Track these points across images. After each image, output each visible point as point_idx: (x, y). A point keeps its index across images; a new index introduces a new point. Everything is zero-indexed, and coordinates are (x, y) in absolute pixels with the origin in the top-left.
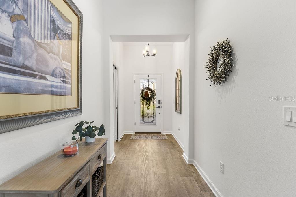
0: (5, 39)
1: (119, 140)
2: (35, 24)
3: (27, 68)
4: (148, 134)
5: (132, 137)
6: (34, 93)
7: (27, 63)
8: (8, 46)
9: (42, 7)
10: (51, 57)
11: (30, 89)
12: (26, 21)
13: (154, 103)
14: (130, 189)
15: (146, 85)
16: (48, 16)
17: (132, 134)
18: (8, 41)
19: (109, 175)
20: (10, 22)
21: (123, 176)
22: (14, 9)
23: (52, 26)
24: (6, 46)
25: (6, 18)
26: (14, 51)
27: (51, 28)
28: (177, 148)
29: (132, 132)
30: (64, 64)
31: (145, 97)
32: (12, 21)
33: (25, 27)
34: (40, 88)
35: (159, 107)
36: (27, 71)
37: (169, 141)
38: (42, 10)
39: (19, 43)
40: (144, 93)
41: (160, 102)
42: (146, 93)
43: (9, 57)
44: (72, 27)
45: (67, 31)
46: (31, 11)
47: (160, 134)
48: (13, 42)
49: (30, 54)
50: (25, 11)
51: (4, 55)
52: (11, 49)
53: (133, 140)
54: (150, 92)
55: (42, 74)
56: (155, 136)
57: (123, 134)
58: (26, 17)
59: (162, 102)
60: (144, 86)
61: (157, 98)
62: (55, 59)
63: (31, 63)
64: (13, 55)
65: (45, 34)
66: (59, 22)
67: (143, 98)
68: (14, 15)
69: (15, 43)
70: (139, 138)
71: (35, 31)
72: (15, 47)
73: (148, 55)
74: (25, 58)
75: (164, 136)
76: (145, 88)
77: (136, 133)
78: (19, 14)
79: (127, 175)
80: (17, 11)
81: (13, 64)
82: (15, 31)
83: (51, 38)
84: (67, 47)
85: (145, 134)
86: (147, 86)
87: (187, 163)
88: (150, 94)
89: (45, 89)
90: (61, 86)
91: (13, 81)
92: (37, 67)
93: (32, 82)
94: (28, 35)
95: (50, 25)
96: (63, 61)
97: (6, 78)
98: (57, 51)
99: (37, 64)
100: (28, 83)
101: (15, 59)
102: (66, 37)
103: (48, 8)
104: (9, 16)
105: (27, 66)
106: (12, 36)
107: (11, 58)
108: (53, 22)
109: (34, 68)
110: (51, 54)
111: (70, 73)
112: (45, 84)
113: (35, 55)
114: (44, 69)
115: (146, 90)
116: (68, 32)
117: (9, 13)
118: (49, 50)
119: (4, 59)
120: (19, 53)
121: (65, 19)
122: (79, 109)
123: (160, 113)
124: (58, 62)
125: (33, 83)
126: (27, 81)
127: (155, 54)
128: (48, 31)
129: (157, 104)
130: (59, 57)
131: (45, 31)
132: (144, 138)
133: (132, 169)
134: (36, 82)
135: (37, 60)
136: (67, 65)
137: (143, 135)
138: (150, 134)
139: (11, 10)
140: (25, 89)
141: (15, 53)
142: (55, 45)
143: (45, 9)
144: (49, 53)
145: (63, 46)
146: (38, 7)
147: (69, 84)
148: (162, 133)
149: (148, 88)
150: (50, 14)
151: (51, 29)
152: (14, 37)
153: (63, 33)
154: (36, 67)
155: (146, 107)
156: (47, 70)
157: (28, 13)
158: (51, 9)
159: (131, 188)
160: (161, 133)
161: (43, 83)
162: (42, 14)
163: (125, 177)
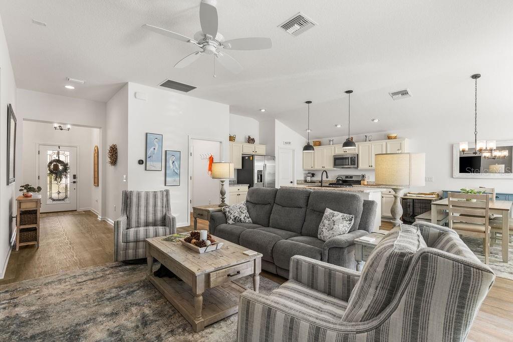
4: (59, 213)
13: (66, 178)
15: (55, 157)
31: (54, 170)
35: (74, 182)
40: (52, 167)
42: (56, 167)
47: (75, 212)
54: (61, 165)
56: (68, 213)
59: (78, 176)
60: (53, 159)
61: (71, 172)
67: (51, 172)
73: (61, 129)
75: (80, 212)
76: (55, 161)
86: (57, 158)
88: (61, 168)
115: (55, 163)
129: (70, 179)
132: (55, 215)
138: (62, 213)
148: (78, 210)
149: (58, 161)
155: (56, 182)
160: (76, 210)
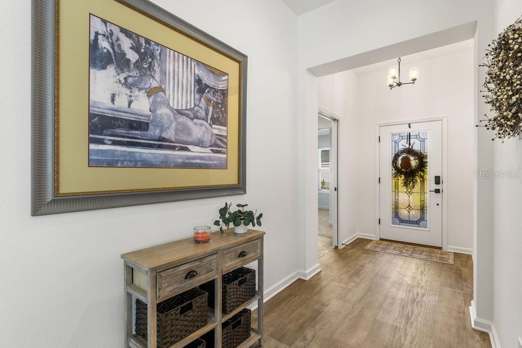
0: (142, 116)
1: (341, 247)
2: (174, 91)
3: (164, 140)
4: (408, 246)
5: (369, 246)
6: (172, 166)
7: (164, 135)
8: (144, 121)
9: (183, 70)
10: (196, 124)
11: (167, 162)
12: (164, 91)
13: (423, 181)
14: (314, 327)
15: (403, 144)
16: (191, 76)
17: (372, 240)
18: (145, 116)
19: (295, 296)
20: (147, 98)
21: (315, 304)
22: (151, 84)
23: (197, 87)
24: (142, 122)
25: (143, 95)
26: (150, 125)
27: (196, 89)
28: (464, 288)
29: (375, 237)
30: (215, 128)
31: (402, 168)
32: (149, 96)
33: (163, 97)
34: (180, 161)
35: (437, 191)
36: (163, 143)
37: (452, 269)
38: (183, 73)
39: (155, 117)
40: (399, 162)
41: (438, 180)
42: (406, 161)
43: (145, 132)
44: (228, 80)
45: (220, 86)
46: (169, 79)
47: (437, 250)
48: (149, 117)
49: (168, 125)
50: (162, 81)
51: (141, 130)
52: (147, 124)
53: (368, 252)
54: (415, 159)
55: (182, 145)
56: (422, 252)
57: (354, 237)
58: (163, 87)
59: (444, 179)
60: (401, 148)
61: (431, 172)
62: (201, 125)
63: (170, 134)
64: (149, 129)
65: (187, 99)
66: (208, 79)
67: (398, 171)
68: (151, 89)
69: (151, 118)
70: (383, 249)
71: (174, 99)
72: (152, 121)
73: (399, 85)
74: (162, 131)
75: (445, 256)
76: (403, 152)
77: (381, 239)
78: (156, 86)
79: (323, 305)
80: (155, 84)
81: (149, 138)
82: (152, 105)
83: (196, 101)
84: (220, 106)
85: (401, 246)
86: (407, 146)
87: (473, 326)
88: (414, 162)
89: (187, 161)
90: (209, 157)
91: (149, 155)
92: (177, 137)
93: (170, 154)
94: (166, 105)
95: (195, 86)
96: (213, 126)
97: (142, 153)
98: (204, 115)
99: (176, 134)
100: (166, 156)
101: (152, 133)
102: (219, 94)
103: (191, 68)
104: (146, 92)
105: (164, 138)
106: (149, 110)
107: (147, 133)
108: (199, 81)
109: (173, 139)
110: (195, 120)
111: (225, 140)
112: (186, 155)
113: (174, 125)
114: (185, 139)
115: (404, 155)
116: (222, 87)
117: (146, 89)
118: (192, 116)
119: (141, 135)
120: (156, 126)
121: (217, 72)
122: (240, 187)
123: (440, 205)
124: (206, 127)
125: (171, 156)
126: (164, 154)
127: (414, 80)
128: (191, 94)
129: (430, 184)
130: (207, 122)
131: (187, 95)
132: (395, 252)
133: (336, 298)
134: (174, 155)
135: (176, 130)
136: (219, 129)
137: (395, 245)
138: (413, 247)
139: (147, 86)
140: (162, 162)
141: (151, 127)
142: (201, 108)
143: (187, 71)
144: (192, 120)
145: (213, 107)
146: (178, 71)
147: (224, 153)
148: (444, 249)
149: (410, 151)
150: (195, 73)
151: (196, 91)
152: (151, 111)
153: (213, 90)
154: (175, 139)
155: (404, 189)
156: (189, 139)
157: (166, 83)
158: (196, 68)
159: (317, 327)
160: (440, 248)
161: (184, 155)
162: (183, 78)
163: (317, 307)
